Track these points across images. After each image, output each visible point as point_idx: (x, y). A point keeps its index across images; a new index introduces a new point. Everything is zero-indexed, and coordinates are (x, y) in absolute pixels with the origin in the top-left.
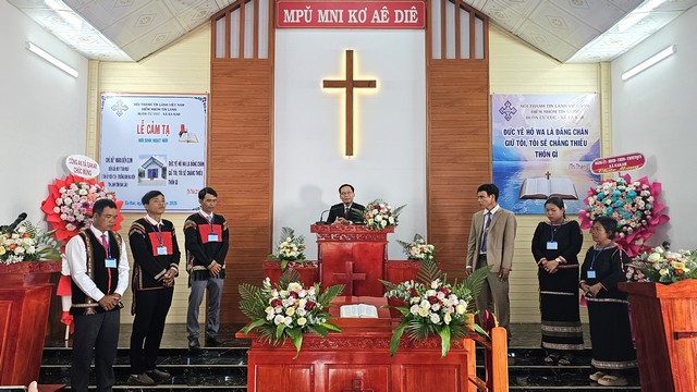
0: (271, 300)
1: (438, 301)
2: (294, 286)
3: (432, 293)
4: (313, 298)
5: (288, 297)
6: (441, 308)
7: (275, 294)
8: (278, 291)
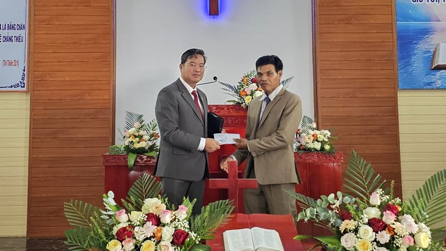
0: (115, 230)
1: (385, 227)
2: (154, 204)
3: (373, 213)
4: (184, 225)
5: (143, 224)
6: (393, 238)
7: (123, 218)
8: (128, 212)
